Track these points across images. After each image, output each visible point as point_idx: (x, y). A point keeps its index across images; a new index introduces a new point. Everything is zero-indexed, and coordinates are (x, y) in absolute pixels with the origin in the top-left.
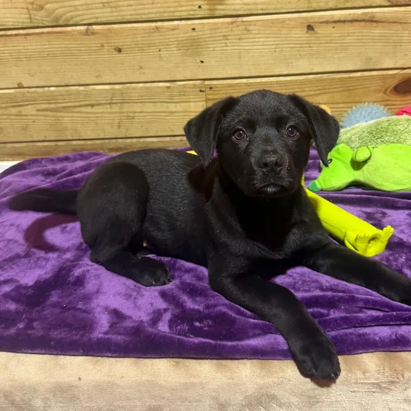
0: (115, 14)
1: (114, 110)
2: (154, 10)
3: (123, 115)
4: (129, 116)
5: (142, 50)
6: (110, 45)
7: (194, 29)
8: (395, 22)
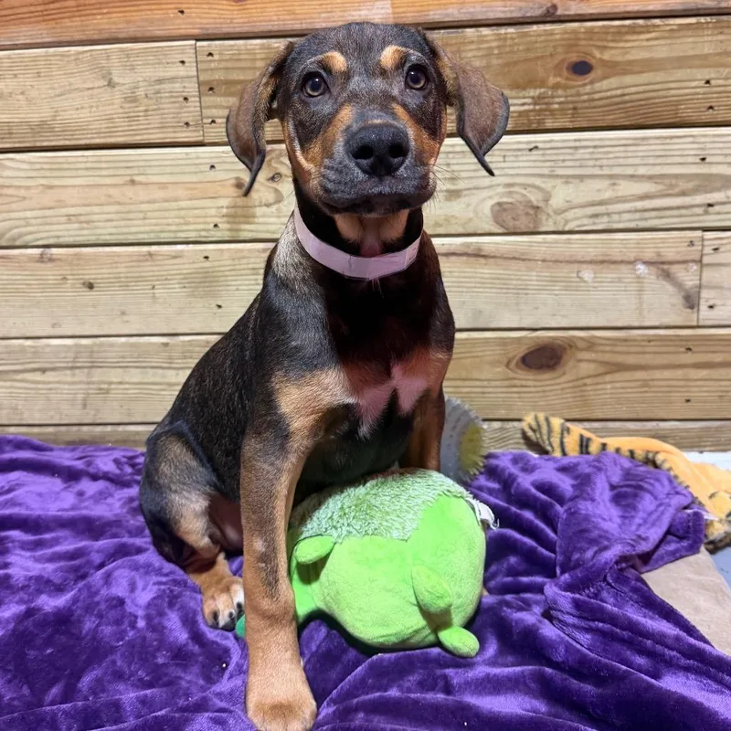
0: (86, 232)
1: (76, 379)
2: (147, 229)
3: (91, 386)
4: (101, 389)
5: (125, 286)
6: (76, 277)
7: (206, 257)
8: (514, 258)
